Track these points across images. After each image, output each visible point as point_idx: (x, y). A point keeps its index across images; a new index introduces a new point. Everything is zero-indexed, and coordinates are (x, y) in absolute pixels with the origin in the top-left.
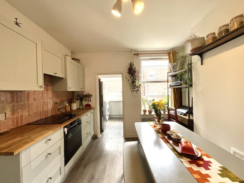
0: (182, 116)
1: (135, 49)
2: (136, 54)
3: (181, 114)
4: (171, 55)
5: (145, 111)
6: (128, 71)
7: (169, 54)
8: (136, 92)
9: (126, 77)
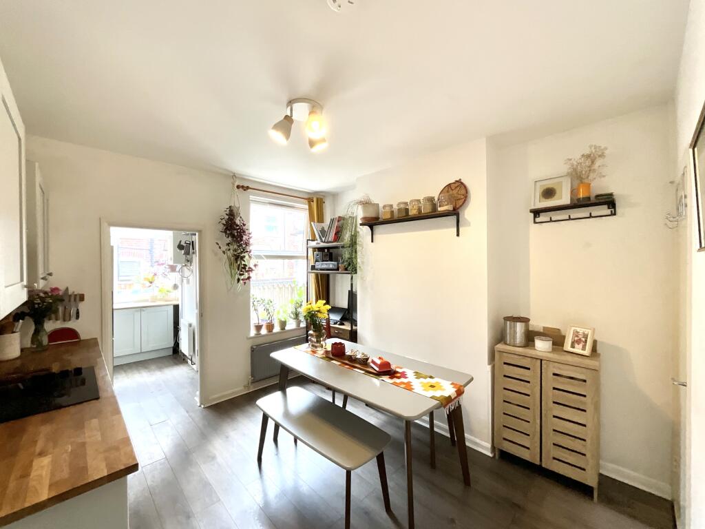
0: (337, 326)
1: (240, 175)
2: (243, 187)
3: (335, 324)
4: (314, 205)
5: (259, 328)
6: (221, 227)
7: (310, 200)
8: (245, 283)
9: (218, 244)
